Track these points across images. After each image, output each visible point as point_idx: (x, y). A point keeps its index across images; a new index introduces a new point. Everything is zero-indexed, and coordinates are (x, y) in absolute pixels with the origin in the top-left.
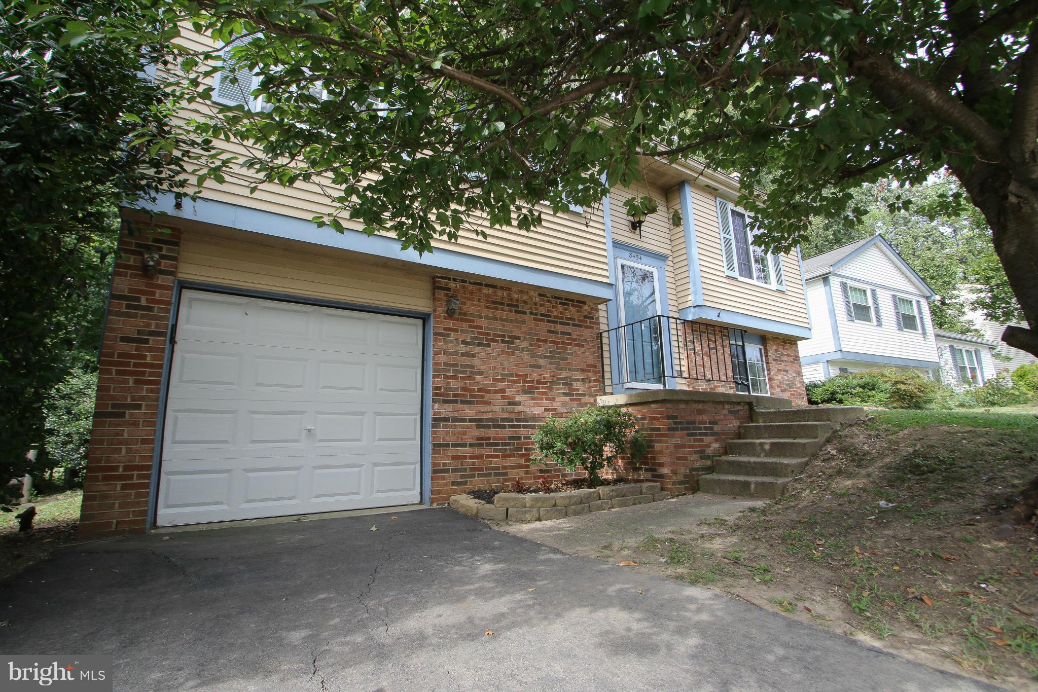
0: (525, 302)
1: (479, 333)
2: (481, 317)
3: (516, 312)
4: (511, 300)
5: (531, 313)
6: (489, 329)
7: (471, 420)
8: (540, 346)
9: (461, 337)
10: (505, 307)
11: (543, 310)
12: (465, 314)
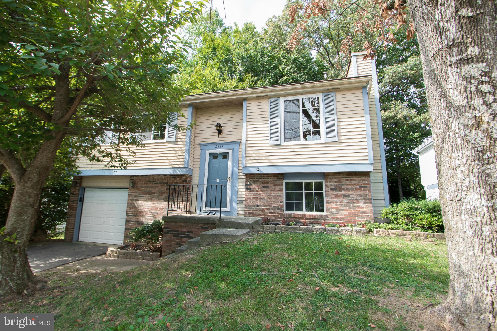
0: (158, 179)
1: (141, 193)
2: (142, 187)
3: (155, 183)
4: (153, 179)
5: (160, 183)
6: (145, 191)
7: (136, 222)
8: (162, 195)
9: (136, 194)
10: (151, 183)
11: (165, 181)
12: (137, 187)
